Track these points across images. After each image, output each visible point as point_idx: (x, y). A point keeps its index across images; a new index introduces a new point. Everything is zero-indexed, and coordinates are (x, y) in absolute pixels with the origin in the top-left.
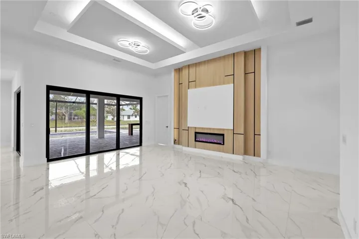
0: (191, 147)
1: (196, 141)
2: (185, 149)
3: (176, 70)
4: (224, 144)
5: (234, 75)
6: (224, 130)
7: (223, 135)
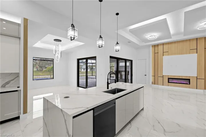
0: (165, 85)
1: (168, 82)
2: (161, 87)
3: (152, 46)
4: (190, 84)
5: (197, 49)
6: (190, 77)
7: (189, 80)
